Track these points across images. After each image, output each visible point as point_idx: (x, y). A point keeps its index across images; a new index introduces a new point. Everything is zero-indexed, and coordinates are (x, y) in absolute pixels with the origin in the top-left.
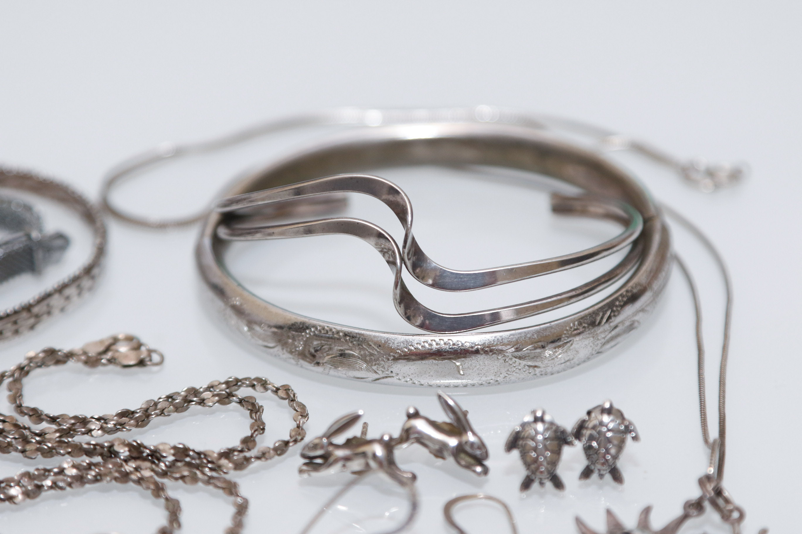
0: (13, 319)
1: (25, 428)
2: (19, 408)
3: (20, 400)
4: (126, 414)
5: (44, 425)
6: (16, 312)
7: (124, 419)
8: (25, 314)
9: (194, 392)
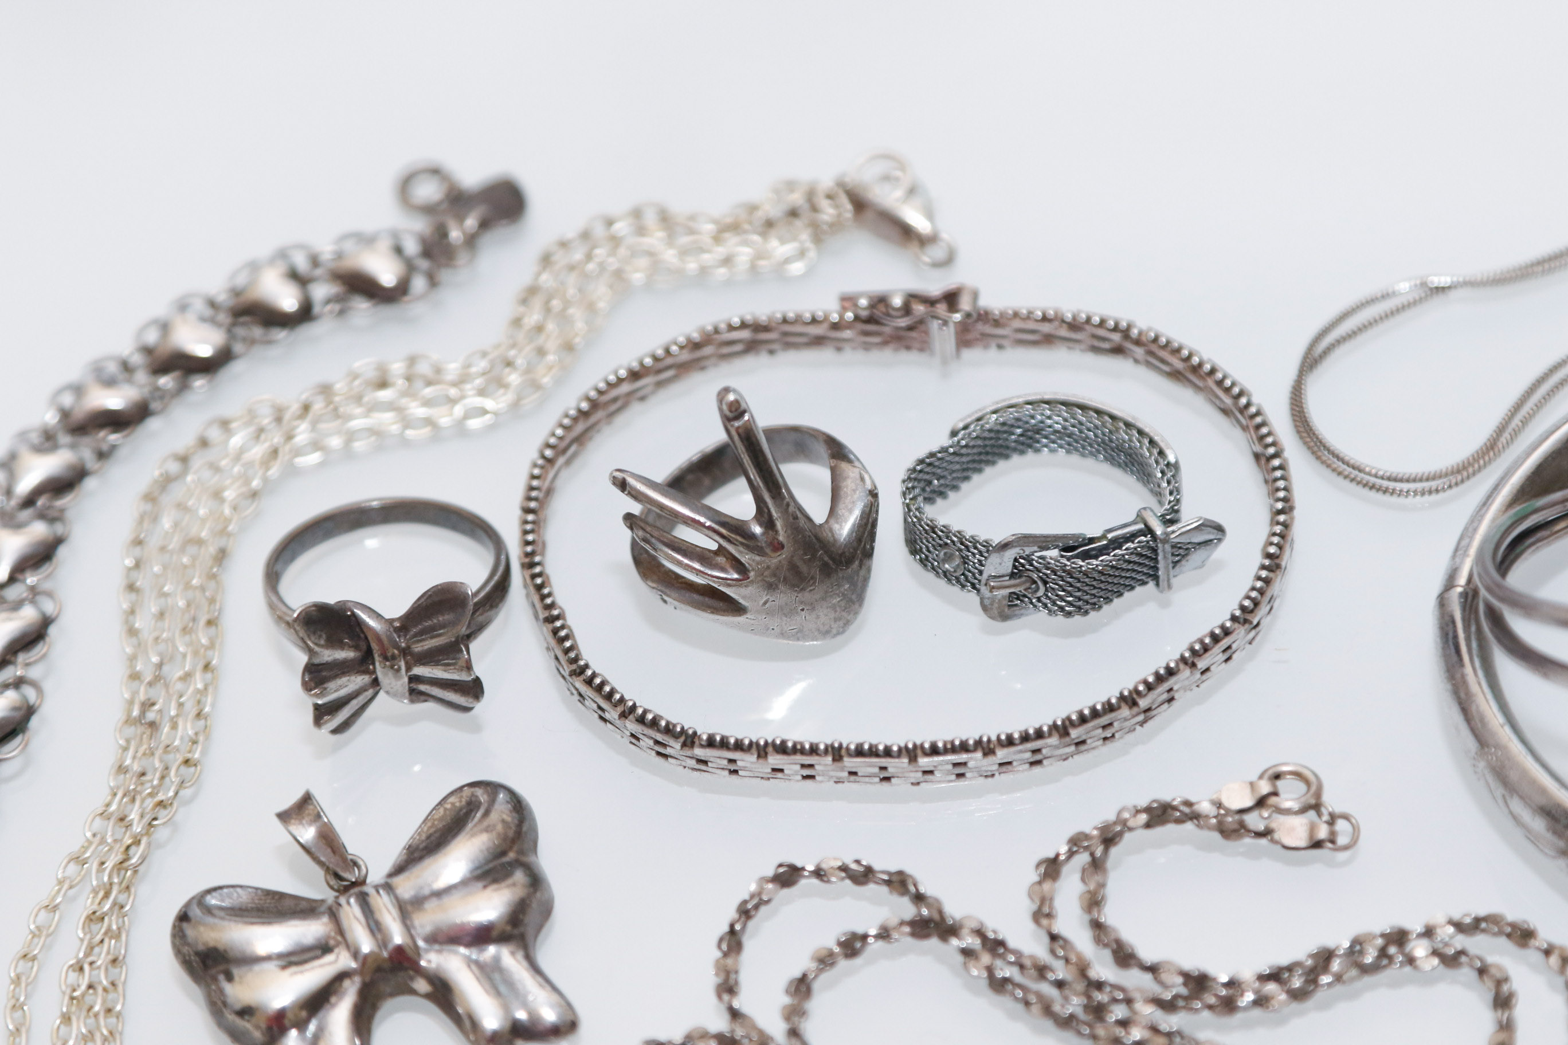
0: (1104, 720)
1: (1099, 985)
2: (1097, 926)
3: (1099, 912)
4: (1275, 976)
5: (1134, 979)
6: (1110, 708)
7: (1271, 987)
8: (1125, 712)
9: (1399, 937)
